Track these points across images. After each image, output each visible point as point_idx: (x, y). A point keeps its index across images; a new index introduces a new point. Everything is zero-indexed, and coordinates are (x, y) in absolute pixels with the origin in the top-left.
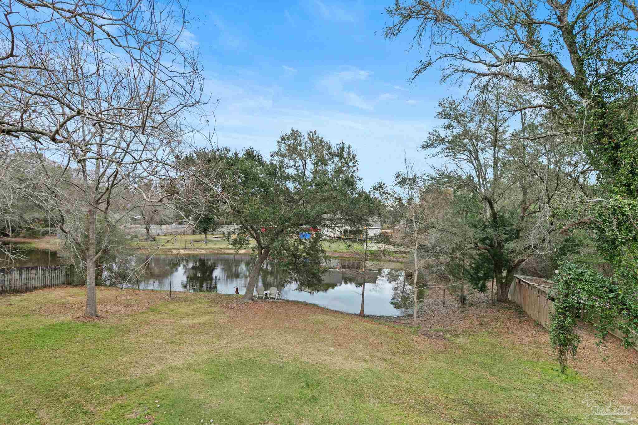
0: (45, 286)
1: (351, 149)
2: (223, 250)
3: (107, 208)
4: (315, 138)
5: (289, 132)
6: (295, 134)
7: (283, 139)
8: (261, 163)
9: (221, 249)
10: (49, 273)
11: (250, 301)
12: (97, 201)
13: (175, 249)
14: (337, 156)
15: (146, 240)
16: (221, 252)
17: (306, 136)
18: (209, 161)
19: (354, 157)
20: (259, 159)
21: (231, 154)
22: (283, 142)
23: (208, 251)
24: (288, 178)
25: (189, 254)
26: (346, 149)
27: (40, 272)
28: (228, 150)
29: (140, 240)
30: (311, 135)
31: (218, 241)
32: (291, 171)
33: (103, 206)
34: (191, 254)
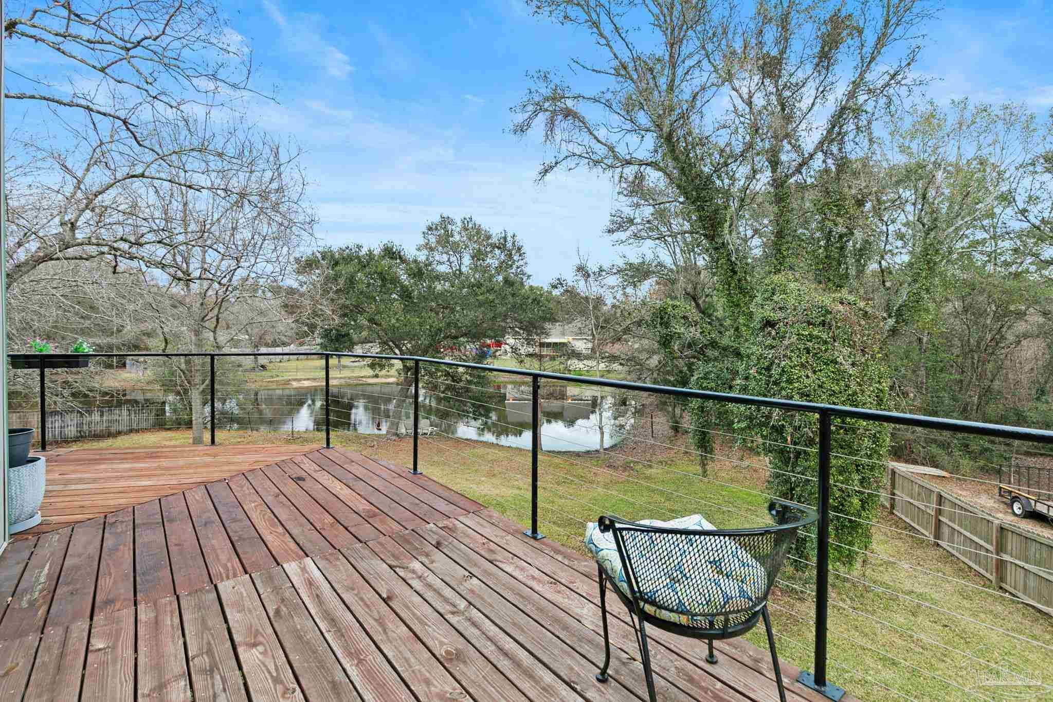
0: (131, 431)
1: (515, 238)
2: (364, 379)
3: (216, 327)
4: (470, 226)
5: (437, 219)
6: (446, 221)
7: (430, 229)
8: (403, 260)
9: (362, 377)
10: (135, 413)
11: (394, 438)
12: (203, 319)
13: (295, 380)
14: (499, 248)
15: (254, 368)
16: (361, 382)
17: (459, 224)
18: (337, 263)
19: (519, 249)
20: (400, 256)
21: (364, 251)
22: (430, 233)
23: (343, 381)
24: (438, 277)
25: (315, 386)
26: (509, 239)
27: (125, 412)
28: (359, 247)
29: (246, 371)
30: (466, 222)
31: (355, 367)
32: (443, 269)
33: (211, 324)
34: (319, 386)
